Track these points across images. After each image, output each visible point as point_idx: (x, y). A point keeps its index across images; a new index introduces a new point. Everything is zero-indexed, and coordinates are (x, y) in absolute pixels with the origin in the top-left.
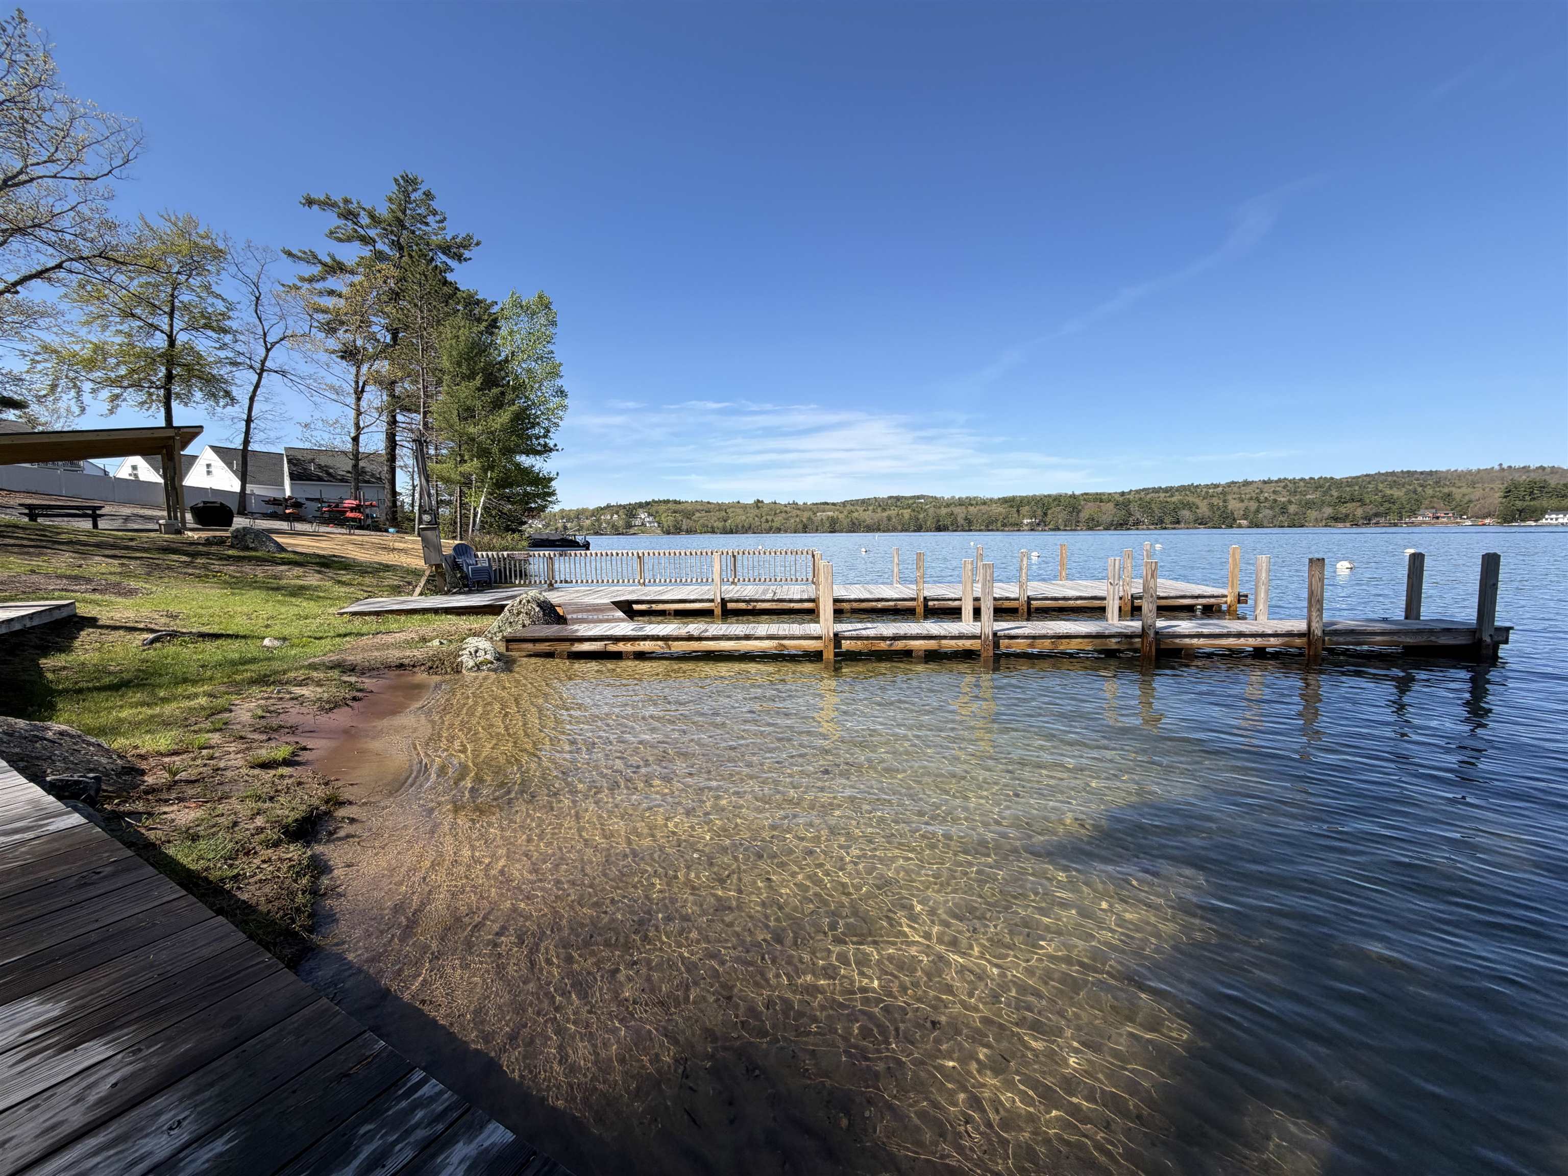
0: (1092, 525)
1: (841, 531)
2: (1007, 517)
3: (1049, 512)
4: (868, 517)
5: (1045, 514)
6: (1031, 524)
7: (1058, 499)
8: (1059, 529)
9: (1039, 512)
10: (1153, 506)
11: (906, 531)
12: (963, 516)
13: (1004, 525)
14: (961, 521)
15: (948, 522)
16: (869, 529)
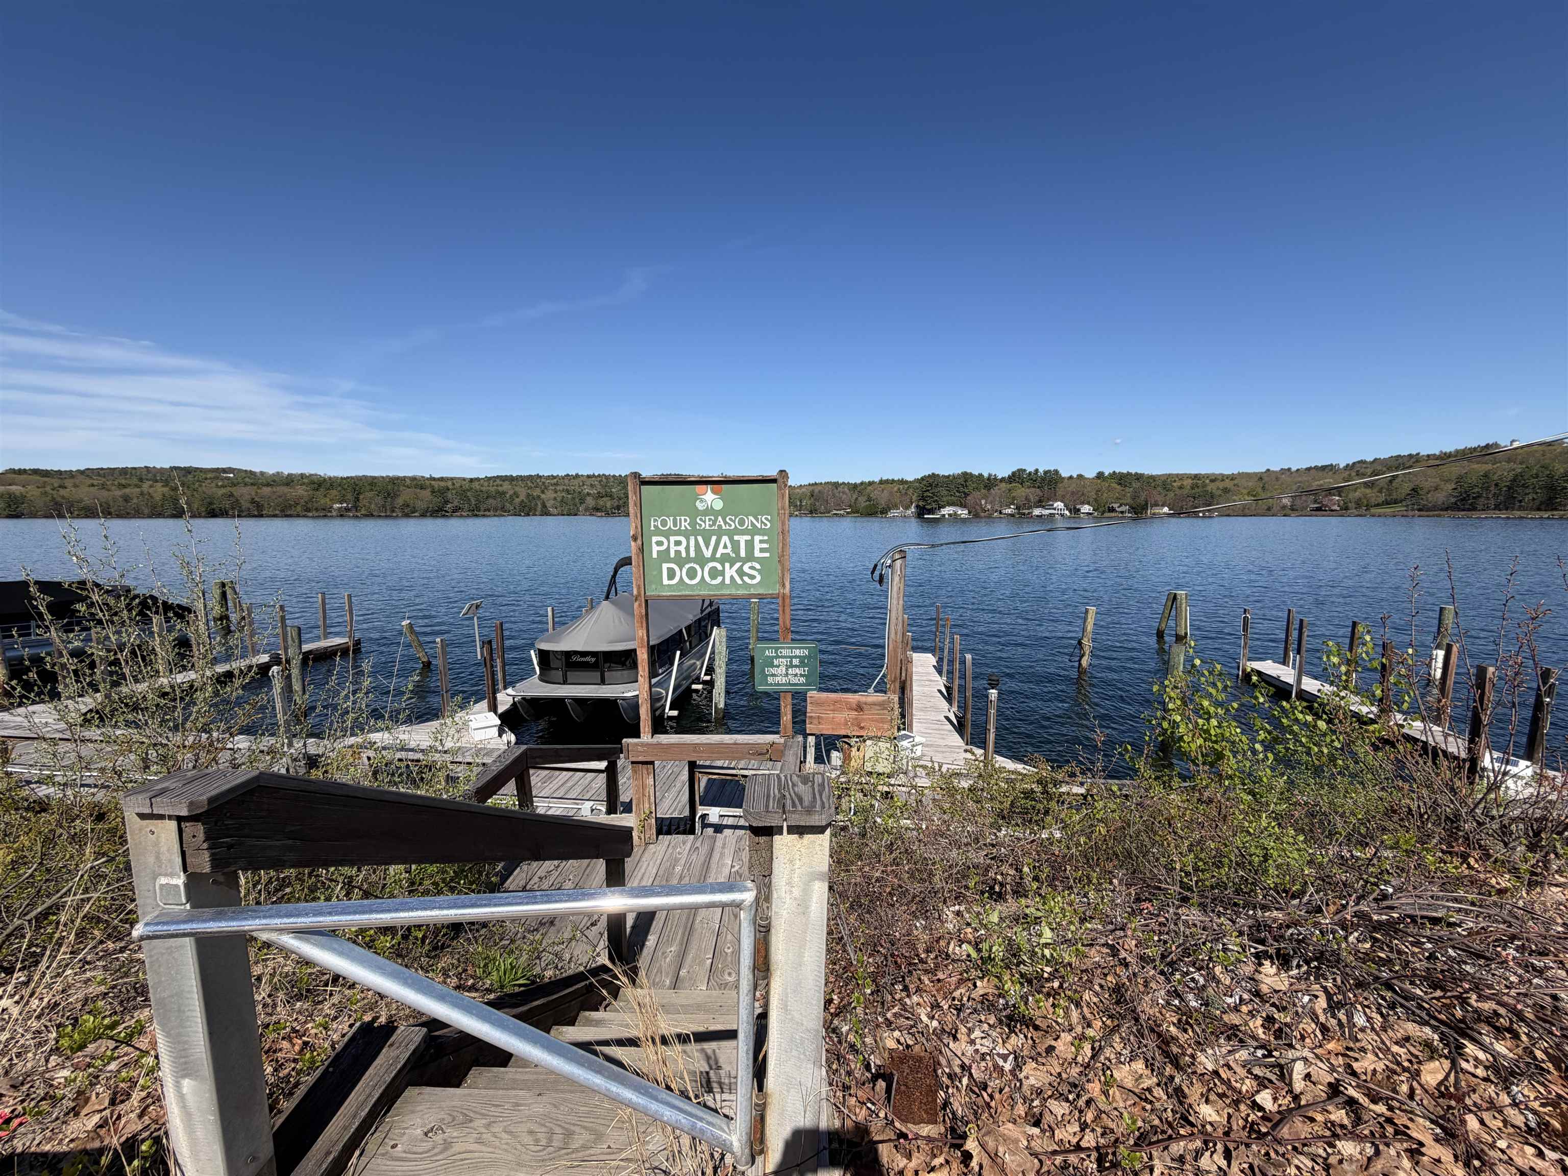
0: (408, 512)
1: (33, 515)
2: (311, 500)
3: (361, 497)
4: (85, 494)
5: (357, 499)
6: (340, 509)
7: (372, 482)
8: (372, 515)
9: (349, 496)
10: (469, 494)
11: (160, 515)
12: (248, 497)
13: (308, 510)
14: (245, 505)
15: (227, 504)
16: (89, 513)
